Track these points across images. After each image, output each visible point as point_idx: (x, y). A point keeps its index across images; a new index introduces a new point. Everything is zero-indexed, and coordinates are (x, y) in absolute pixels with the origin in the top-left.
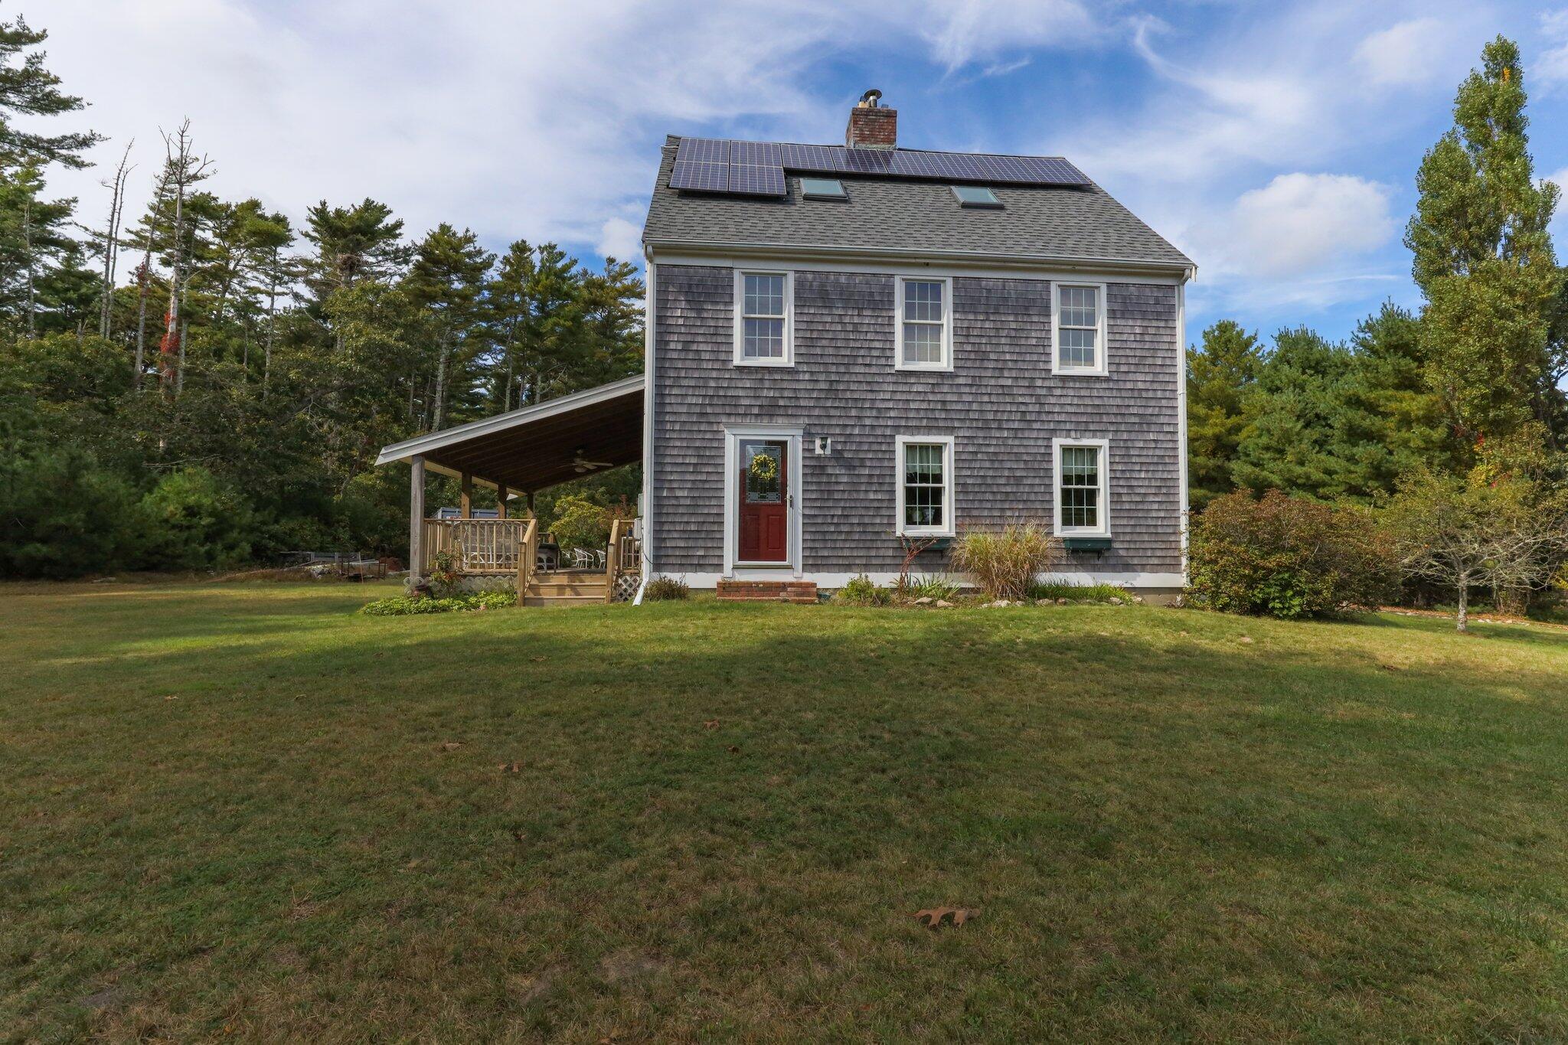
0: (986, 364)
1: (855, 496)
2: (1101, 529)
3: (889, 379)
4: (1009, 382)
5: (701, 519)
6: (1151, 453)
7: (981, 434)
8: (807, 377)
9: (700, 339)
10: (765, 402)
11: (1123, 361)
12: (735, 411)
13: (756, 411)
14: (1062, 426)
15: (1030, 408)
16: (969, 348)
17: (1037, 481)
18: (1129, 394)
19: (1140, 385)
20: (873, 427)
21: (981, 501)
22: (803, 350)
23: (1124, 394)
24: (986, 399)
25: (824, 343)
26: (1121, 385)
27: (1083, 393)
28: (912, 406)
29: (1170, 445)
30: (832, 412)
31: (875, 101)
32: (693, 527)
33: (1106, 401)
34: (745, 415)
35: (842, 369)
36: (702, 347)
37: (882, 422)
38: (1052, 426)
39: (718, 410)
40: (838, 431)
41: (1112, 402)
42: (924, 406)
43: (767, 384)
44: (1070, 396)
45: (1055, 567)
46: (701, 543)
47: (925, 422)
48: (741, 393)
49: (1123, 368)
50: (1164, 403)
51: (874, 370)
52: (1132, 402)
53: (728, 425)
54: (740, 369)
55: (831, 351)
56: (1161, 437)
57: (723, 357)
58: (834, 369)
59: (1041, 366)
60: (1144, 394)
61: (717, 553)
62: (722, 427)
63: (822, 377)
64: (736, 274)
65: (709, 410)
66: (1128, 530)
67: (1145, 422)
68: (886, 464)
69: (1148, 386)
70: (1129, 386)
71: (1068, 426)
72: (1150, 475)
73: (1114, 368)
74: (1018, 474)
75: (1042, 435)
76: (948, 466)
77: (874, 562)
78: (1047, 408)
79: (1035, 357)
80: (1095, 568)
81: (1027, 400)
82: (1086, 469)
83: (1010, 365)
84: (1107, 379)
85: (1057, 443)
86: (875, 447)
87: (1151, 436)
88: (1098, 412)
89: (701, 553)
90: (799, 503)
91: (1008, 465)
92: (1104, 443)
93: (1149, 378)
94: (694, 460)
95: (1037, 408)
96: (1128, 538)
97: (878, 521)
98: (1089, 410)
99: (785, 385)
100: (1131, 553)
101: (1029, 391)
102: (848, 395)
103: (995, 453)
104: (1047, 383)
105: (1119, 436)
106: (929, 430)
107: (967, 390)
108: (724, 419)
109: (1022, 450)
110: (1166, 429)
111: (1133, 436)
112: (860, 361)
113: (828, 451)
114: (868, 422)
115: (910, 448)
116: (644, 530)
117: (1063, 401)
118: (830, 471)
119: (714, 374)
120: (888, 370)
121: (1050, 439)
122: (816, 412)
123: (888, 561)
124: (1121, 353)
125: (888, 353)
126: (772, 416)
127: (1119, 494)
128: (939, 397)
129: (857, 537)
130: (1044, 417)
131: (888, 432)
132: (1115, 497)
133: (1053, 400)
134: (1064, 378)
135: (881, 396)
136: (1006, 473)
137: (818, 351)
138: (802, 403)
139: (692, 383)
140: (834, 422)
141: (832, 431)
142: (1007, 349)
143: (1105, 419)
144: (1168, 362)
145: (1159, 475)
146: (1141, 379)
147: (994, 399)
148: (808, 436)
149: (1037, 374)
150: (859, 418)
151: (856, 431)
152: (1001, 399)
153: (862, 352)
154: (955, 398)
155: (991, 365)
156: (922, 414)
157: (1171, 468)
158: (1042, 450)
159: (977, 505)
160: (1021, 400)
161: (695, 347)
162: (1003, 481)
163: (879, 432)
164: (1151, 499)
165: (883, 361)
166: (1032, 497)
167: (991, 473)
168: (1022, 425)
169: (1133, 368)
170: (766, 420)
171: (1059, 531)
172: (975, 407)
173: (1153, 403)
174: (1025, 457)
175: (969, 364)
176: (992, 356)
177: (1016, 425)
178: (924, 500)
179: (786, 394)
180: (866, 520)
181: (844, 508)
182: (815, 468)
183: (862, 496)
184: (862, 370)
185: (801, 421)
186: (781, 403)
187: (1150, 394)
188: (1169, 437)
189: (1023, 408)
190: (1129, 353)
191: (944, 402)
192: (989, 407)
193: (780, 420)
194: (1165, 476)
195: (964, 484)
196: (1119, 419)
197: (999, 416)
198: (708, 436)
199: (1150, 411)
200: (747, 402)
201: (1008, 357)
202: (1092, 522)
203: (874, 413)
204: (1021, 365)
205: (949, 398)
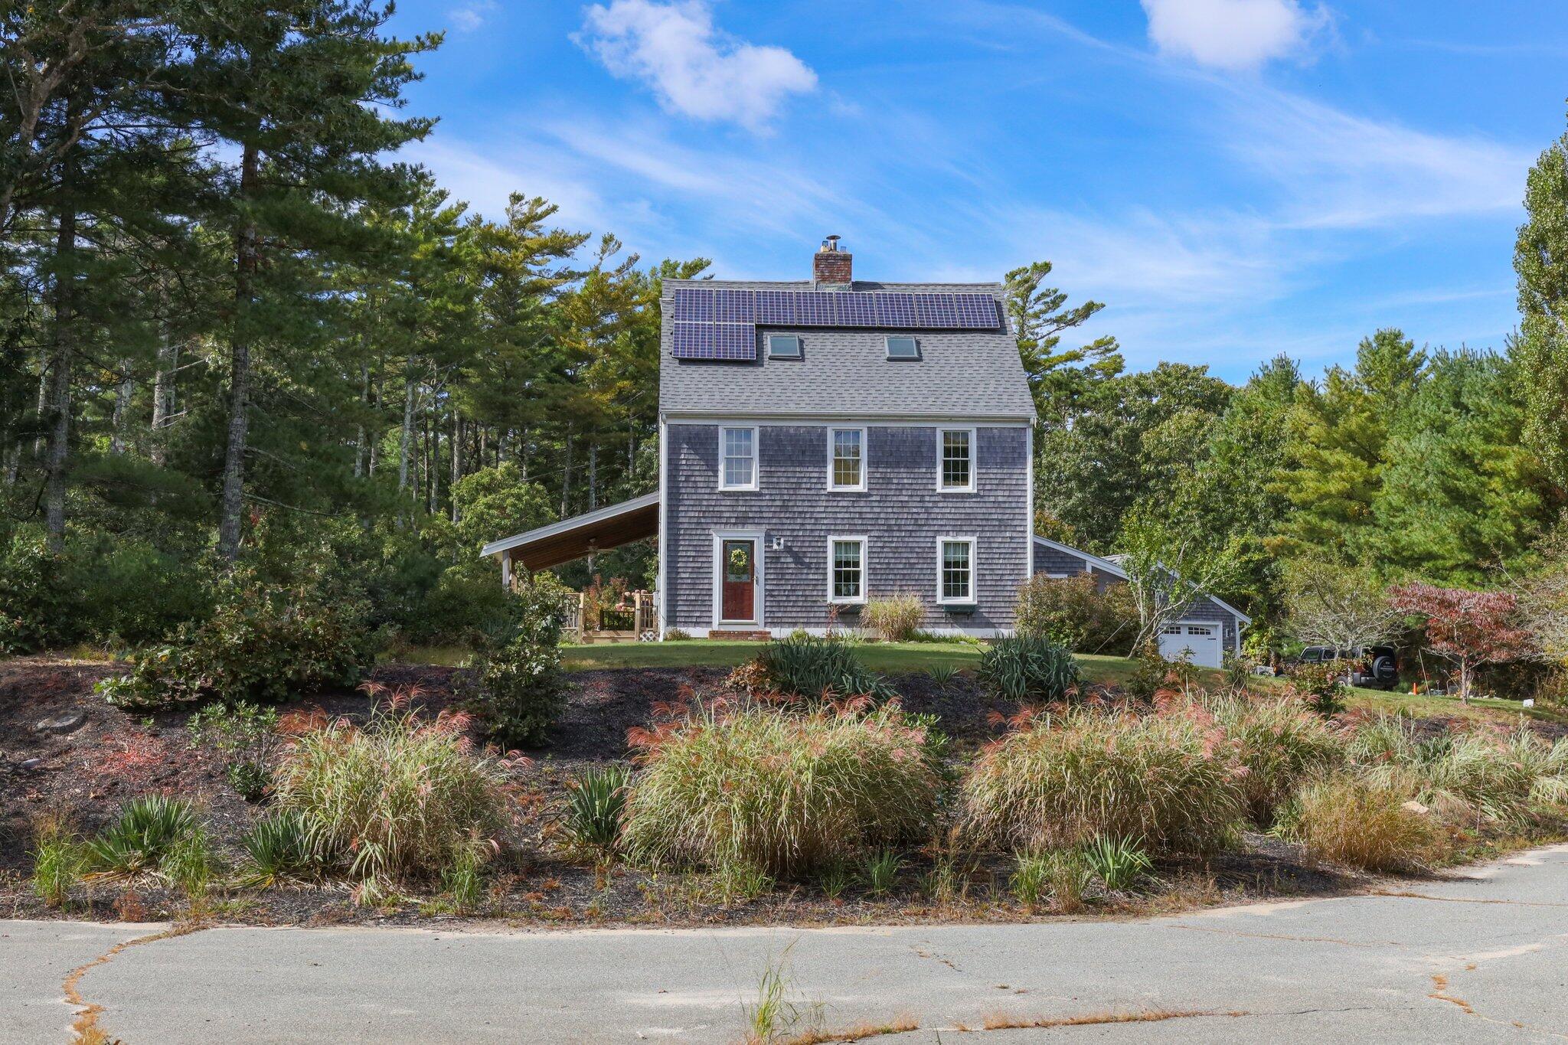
0: (889, 487)
1: (800, 577)
2: (969, 600)
3: (823, 498)
4: (906, 499)
5: (698, 592)
6: (1007, 545)
7: (886, 534)
8: (767, 497)
9: (697, 473)
10: (740, 515)
11: (988, 482)
12: (719, 520)
13: (733, 520)
14: (944, 528)
15: (921, 516)
16: (878, 475)
17: (925, 566)
18: (991, 505)
19: (1000, 499)
20: (812, 530)
21: (886, 580)
22: (765, 480)
23: (988, 505)
24: (890, 510)
25: (779, 474)
26: (986, 499)
27: (958, 505)
28: (839, 516)
29: (1021, 540)
30: (785, 521)
31: (835, 244)
32: (693, 598)
33: (975, 510)
34: (726, 523)
35: (791, 492)
36: (698, 479)
37: (818, 527)
38: (936, 528)
39: (709, 521)
40: (788, 533)
41: (979, 511)
42: (847, 516)
43: (741, 503)
44: (948, 509)
45: (936, 624)
46: (697, 608)
47: (847, 527)
48: (723, 509)
49: (988, 487)
50: (1017, 511)
51: (812, 492)
52: (994, 511)
53: (716, 531)
54: (723, 493)
55: (784, 480)
56: (1014, 535)
57: (712, 485)
58: (786, 492)
59: (930, 487)
60: (1003, 505)
61: (709, 614)
62: (711, 532)
63: (778, 497)
64: (720, 429)
65: (703, 520)
66: (990, 599)
67: (1003, 525)
68: (820, 555)
69: (1005, 499)
70: (992, 499)
71: (947, 528)
72: (1006, 561)
73: (981, 487)
74: (912, 561)
75: (930, 534)
76: (863, 556)
77: (812, 620)
78: (933, 516)
79: (925, 481)
80: (965, 626)
81: (919, 510)
82: (960, 556)
83: (907, 486)
84: (976, 495)
85: (940, 540)
86: (813, 544)
87: (1008, 534)
88: (969, 519)
89: (698, 614)
90: (762, 581)
91: (905, 555)
92: (972, 539)
93: (1007, 493)
94: (693, 554)
95: (925, 516)
96: (989, 605)
97: (815, 593)
98: (963, 517)
99: (753, 503)
100: (991, 615)
101: (921, 505)
102: (795, 509)
103: (896, 547)
104: (933, 499)
105: (983, 535)
106: (851, 532)
107: (876, 504)
108: (713, 526)
109: (915, 545)
110: (1018, 529)
111: (994, 534)
112: (804, 486)
113: (782, 547)
114: (808, 527)
115: (838, 544)
116: (660, 599)
117: (944, 511)
118: (782, 560)
119: (706, 497)
120: (823, 492)
121: (935, 537)
122: (774, 521)
123: (822, 620)
124: (986, 476)
125: (823, 480)
126: (744, 524)
127: (984, 575)
128: (858, 510)
129: (801, 604)
130: (931, 522)
131: (822, 534)
132: (981, 577)
133: (937, 511)
134: (945, 495)
135: (818, 509)
136: (904, 561)
137: (775, 480)
138: (765, 515)
139: (692, 503)
140: (786, 527)
141: (785, 533)
142: (904, 475)
143: (974, 523)
144: (1020, 482)
145: (1013, 561)
146: (1001, 495)
147: (895, 510)
148: (769, 539)
149: (926, 493)
150: (803, 524)
151: (801, 533)
152: (900, 510)
153: (805, 480)
154: (868, 510)
155: (894, 487)
156: (846, 521)
157: (1022, 556)
158: (929, 545)
159: (883, 582)
160: (915, 510)
161: (693, 479)
162: (901, 566)
163: (817, 533)
164: (1007, 578)
165: (819, 486)
166: (922, 577)
167: (893, 561)
168: (915, 528)
169: (994, 487)
170: (740, 526)
171: (941, 599)
172: (882, 516)
173: (1009, 511)
174: (917, 550)
175: (878, 487)
176: (895, 481)
177: (910, 528)
178: (847, 579)
179: (754, 509)
180: (807, 593)
181: (792, 585)
182: (773, 559)
183: (804, 577)
184: (805, 492)
185: (764, 527)
186: (750, 515)
187: (1007, 505)
188: (1020, 535)
189: (915, 516)
190: (992, 476)
191: (860, 513)
192: (892, 516)
193: (750, 526)
194: (1017, 561)
195: (874, 569)
196: (984, 523)
197: (899, 522)
198: (703, 538)
199: (1006, 517)
200: (728, 515)
201: (905, 481)
202: (965, 593)
203: (813, 521)
204: (914, 487)
205: (864, 510)
